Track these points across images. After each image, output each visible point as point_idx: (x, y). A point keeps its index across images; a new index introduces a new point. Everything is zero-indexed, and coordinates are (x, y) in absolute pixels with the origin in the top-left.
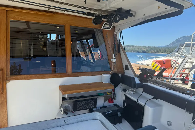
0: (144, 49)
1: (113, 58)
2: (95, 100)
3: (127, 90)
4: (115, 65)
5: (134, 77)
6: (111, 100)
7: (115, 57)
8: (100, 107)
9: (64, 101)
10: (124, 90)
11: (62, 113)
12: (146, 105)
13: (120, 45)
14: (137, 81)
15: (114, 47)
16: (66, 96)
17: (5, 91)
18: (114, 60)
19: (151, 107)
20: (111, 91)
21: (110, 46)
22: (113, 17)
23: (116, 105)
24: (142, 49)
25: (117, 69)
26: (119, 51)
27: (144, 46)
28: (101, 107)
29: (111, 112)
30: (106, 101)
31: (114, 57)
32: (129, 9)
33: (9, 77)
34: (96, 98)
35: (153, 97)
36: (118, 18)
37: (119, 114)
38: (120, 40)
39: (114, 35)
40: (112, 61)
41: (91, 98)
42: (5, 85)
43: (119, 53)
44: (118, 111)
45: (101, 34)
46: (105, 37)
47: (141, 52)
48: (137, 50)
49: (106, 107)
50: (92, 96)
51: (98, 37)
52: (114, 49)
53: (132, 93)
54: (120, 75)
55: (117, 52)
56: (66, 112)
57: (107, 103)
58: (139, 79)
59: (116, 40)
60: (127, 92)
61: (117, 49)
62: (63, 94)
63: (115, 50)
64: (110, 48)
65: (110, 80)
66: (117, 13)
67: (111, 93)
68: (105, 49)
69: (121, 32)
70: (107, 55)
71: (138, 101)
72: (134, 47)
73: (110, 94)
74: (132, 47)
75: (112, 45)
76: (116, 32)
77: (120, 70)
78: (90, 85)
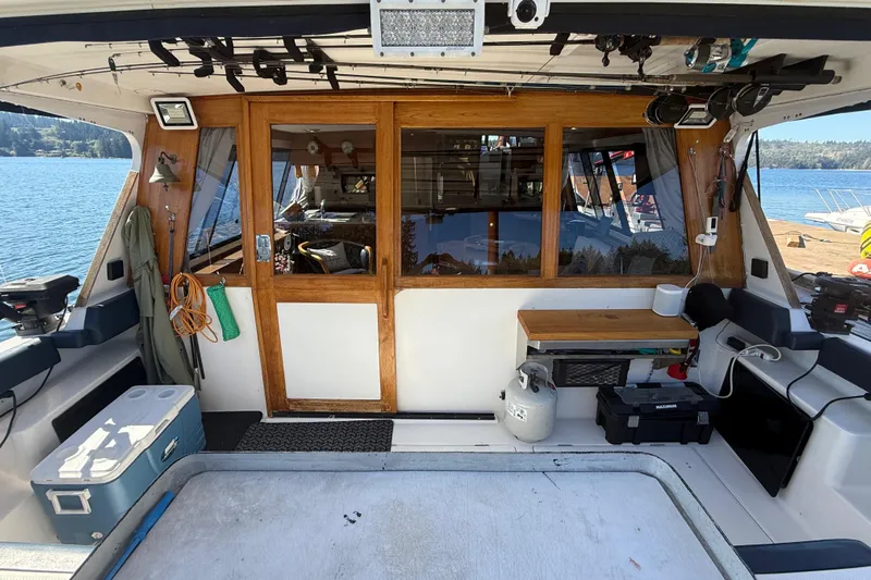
0: (831, 156)
1: (704, 233)
2: (626, 365)
3: (747, 344)
4: (711, 257)
5: (786, 305)
6: (679, 369)
7: (715, 230)
8: (638, 384)
9: (530, 357)
10: (736, 344)
11: (525, 385)
12: (823, 417)
13: (745, 183)
14: (799, 322)
15: (718, 191)
16: (537, 345)
17: (391, 313)
18: (710, 241)
19: (849, 428)
20: (684, 347)
21: (701, 188)
22: (734, 96)
23: (694, 386)
24: (822, 155)
25: (717, 270)
26: (735, 206)
27: (835, 143)
28: (640, 385)
29: (675, 406)
30: (661, 367)
31: (709, 229)
32: (819, 55)
33: (399, 280)
34: (629, 360)
35: (863, 392)
36: (759, 97)
37: (703, 418)
38: (745, 165)
39: (720, 144)
40: (702, 240)
41: (612, 357)
42: (391, 299)
43: (734, 214)
44: (698, 407)
45: (670, 147)
46: (683, 156)
47: (814, 167)
48: (799, 158)
49: (657, 385)
50: (614, 352)
51: (658, 157)
52: (716, 199)
53: (767, 357)
54: (726, 292)
55: (726, 209)
56: (535, 384)
57: (661, 375)
58: (807, 315)
59: (728, 165)
60: (746, 352)
61: (726, 200)
62: (531, 340)
63: (720, 202)
64: (699, 196)
65: (683, 304)
66: (757, 79)
67: (684, 351)
68: (679, 200)
69: (756, 132)
70: (682, 220)
71: (791, 393)
72: (784, 149)
73: (679, 352)
74: (774, 149)
75: (708, 185)
76: (731, 135)
77: (727, 275)
78: (611, 319)
